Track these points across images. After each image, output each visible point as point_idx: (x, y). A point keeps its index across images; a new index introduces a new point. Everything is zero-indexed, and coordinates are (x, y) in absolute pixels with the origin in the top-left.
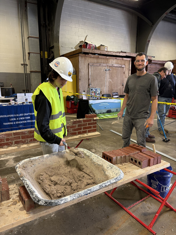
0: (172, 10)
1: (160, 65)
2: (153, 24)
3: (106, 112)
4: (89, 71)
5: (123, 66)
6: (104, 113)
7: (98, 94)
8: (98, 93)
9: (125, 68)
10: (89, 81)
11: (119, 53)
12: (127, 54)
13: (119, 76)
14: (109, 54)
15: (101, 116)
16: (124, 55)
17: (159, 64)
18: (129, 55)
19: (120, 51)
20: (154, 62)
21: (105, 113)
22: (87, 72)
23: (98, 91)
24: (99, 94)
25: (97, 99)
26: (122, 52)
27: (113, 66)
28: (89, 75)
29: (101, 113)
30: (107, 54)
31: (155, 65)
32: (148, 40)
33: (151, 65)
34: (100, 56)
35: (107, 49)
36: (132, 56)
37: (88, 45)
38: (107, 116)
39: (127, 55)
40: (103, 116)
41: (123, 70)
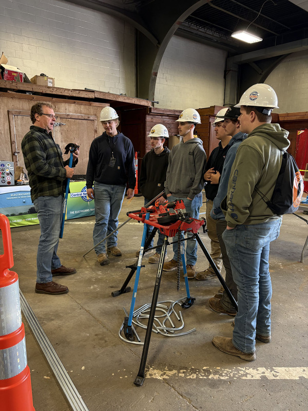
0: (189, 16)
1: (171, 118)
2: (159, 43)
3: (27, 211)
4: (11, 126)
5: (91, 118)
6: (21, 214)
7: (8, 174)
8: (8, 171)
9: (96, 121)
10: (13, 145)
11: (78, 92)
12: (96, 94)
13: (85, 138)
14: (54, 93)
15: (15, 221)
16: (91, 96)
17: (168, 115)
18: (101, 97)
19: (84, 89)
20: (155, 112)
21: (25, 214)
22: (7, 127)
23: (8, 168)
24: (11, 174)
25: (6, 184)
26: (86, 90)
27: (69, 117)
28: (12, 134)
29: (13, 215)
30: (51, 93)
31: (161, 117)
32: (153, 71)
33: (152, 118)
34: (35, 96)
35: (53, 83)
36: (108, 99)
37: (6, 72)
38: (30, 219)
39: (96, 97)
40: (19, 221)
41: (93, 125)
